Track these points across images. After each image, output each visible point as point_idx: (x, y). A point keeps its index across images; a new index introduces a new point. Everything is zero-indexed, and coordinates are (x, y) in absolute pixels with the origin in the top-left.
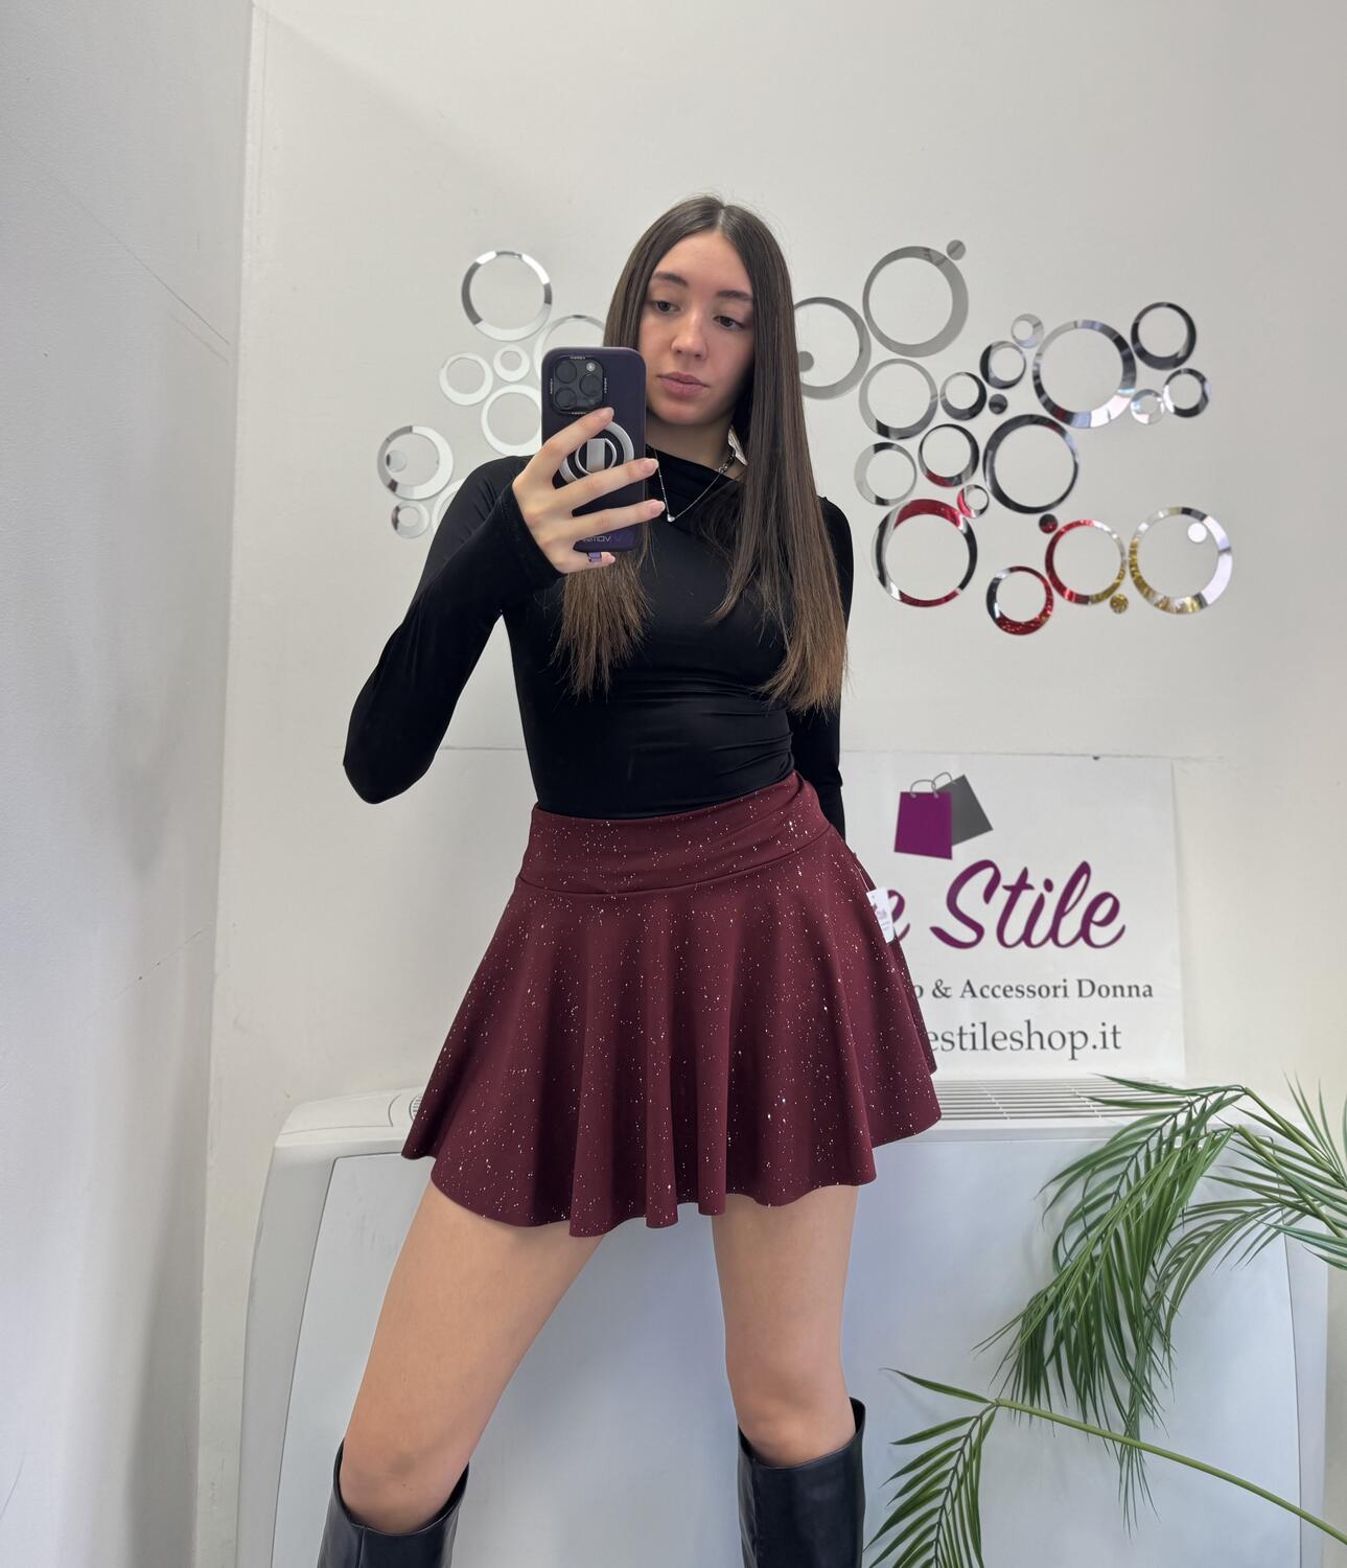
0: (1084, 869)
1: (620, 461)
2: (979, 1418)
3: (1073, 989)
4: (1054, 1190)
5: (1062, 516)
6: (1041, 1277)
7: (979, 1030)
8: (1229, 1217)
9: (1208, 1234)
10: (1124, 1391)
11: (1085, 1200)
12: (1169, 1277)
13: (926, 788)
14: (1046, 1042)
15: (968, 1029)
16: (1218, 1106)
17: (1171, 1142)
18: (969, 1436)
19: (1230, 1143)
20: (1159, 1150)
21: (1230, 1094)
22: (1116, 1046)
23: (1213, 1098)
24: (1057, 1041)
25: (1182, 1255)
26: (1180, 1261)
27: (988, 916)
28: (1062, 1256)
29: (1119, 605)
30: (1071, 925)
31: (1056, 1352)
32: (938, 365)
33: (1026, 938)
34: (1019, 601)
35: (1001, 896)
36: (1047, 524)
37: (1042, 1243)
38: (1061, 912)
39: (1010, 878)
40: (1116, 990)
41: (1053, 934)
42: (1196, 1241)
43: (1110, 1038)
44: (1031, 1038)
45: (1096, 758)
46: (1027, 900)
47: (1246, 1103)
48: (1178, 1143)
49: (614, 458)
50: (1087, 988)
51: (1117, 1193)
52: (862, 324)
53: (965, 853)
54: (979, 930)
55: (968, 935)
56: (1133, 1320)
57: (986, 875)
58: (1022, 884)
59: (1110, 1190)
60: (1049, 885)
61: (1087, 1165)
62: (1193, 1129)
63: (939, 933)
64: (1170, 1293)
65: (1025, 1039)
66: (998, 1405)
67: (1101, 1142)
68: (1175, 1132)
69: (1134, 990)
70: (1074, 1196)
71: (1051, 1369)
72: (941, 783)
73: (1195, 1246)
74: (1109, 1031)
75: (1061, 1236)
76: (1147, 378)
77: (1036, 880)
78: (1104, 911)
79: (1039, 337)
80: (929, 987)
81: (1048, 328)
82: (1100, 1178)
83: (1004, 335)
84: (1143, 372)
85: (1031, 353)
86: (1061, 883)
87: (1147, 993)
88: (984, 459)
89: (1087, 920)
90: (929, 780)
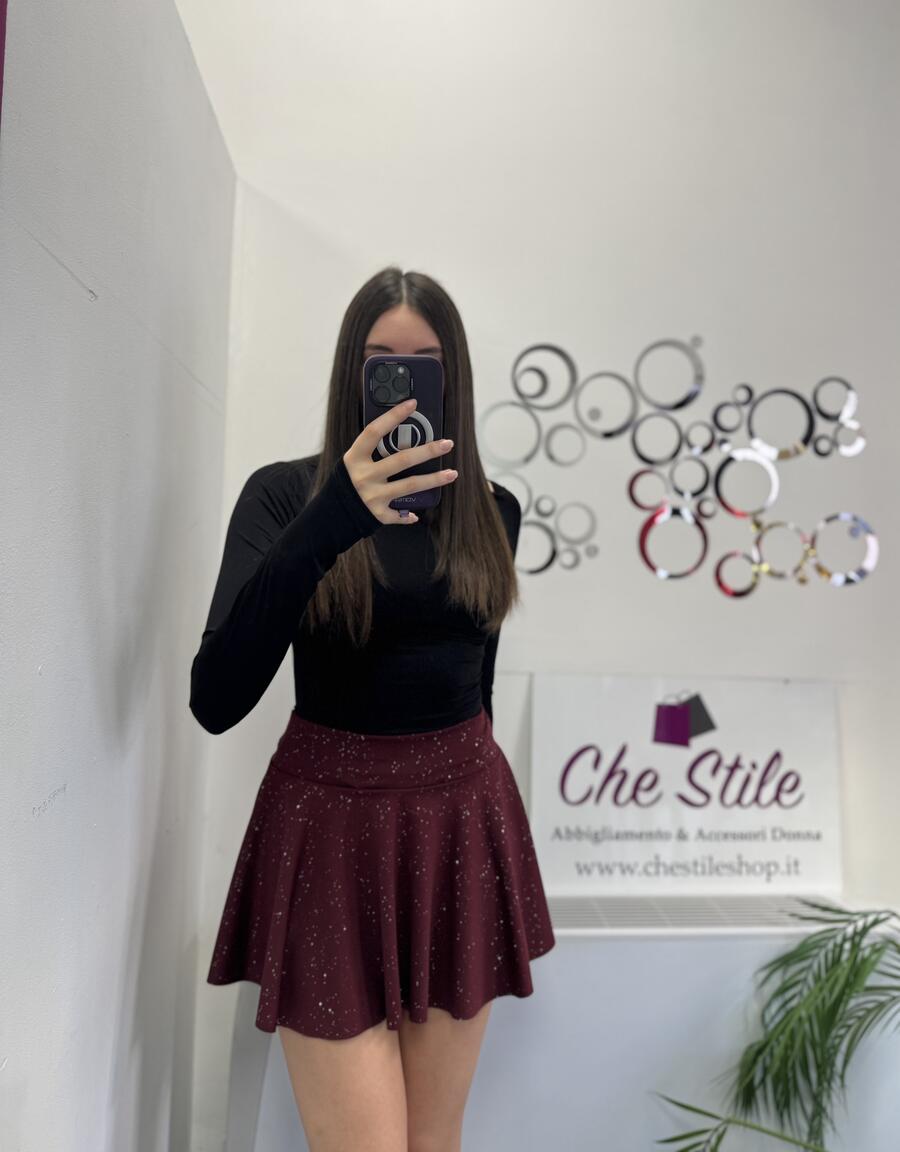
0: (777, 756)
1: (423, 442)
2: (716, 1130)
3: (769, 835)
4: (763, 975)
5: (765, 519)
6: (758, 1036)
7: (707, 863)
8: (883, 998)
9: (869, 1011)
10: (809, 1108)
11: (784, 983)
12: (842, 1037)
13: (672, 701)
14: (751, 870)
15: (700, 861)
16: (876, 922)
17: (841, 946)
18: (708, 1141)
19: (888, 952)
20: (834, 951)
21: (883, 916)
22: (797, 872)
23: (871, 919)
24: (758, 869)
25: (851, 1022)
26: (849, 1027)
27: (713, 786)
28: (768, 1018)
29: (803, 581)
30: (769, 792)
31: (763, 1081)
32: (684, 417)
33: (739, 801)
34: (735, 577)
35: (723, 773)
36: (758, 525)
37: (755, 1008)
38: (762, 783)
39: (728, 761)
40: (797, 836)
41: (757, 799)
42: (861, 1013)
43: (793, 868)
44: (740, 867)
45: (787, 681)
46: (739, 776)
47: (894, 921)
48: (847, 946)
49: (418, 440)
50: (778, 834)
51: (805, 980)
52: (634, 391)
53: (699, 744)
54: (707, 795)
55: (698, 798)
56: (818, 1067)
57: (711, 761)
58: (735, 767)
59: (802, 976)
60: (754, 766)
61: (785, 961)
62: (857, 939)
63: (683, 798)
64: (844, 1047)
65: (736, 866)
66: (728, 1121)
67: (792, 945)
68: (845, 940)
69: (808, 836)
70: (776, 981)
71: (759, 1093)
72: (684, 697)
73: (859, 1018)
74: (792, 861)
75: (768, 1005)
76: (823, 427)
77: (746, 762)
78: (790, 784)
79: (751, 399)
80: (674, 832)
81: (757, 393)
82: (794, 969)
83: (728, 398)
84: (820, 423)
85: (746, 410)
86: (762, 766)
87: (818, 837)
88: (714, 480)
89: (779, 789)
90: (675, 695)
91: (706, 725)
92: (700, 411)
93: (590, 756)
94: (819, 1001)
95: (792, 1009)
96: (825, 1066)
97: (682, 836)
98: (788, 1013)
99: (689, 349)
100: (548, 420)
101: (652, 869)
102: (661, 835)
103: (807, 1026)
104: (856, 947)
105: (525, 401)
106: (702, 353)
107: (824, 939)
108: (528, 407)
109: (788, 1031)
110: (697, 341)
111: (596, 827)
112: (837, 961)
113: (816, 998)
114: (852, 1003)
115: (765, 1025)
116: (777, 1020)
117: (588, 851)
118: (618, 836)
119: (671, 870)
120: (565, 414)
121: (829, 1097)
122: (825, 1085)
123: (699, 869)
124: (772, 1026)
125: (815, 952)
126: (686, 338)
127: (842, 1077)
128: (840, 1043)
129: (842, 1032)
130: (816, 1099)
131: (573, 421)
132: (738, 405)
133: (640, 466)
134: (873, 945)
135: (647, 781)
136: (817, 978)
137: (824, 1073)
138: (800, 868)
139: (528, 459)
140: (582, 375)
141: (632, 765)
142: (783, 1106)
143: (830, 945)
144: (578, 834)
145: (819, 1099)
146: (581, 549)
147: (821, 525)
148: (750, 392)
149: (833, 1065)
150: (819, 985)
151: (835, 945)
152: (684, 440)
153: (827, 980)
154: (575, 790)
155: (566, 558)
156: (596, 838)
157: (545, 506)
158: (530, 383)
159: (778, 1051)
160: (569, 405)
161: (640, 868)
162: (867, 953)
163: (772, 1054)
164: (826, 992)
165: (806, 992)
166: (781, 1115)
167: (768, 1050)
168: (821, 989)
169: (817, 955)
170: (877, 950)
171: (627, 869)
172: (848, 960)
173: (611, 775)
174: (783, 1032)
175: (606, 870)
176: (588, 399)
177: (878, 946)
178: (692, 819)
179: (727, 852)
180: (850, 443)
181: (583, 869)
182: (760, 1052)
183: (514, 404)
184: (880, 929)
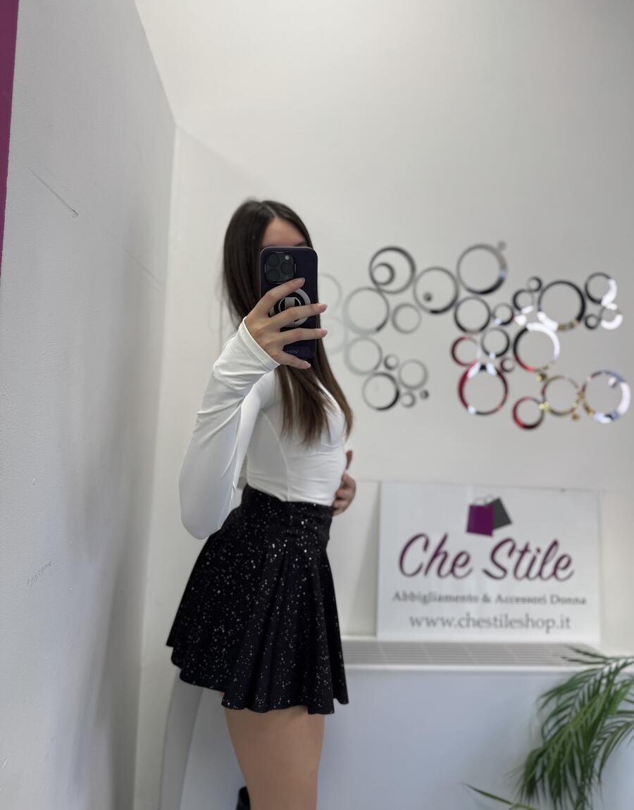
0: (555, 544)
3: (548, 599)
4: (543, 700)
5: (550, 374)
6: (539, 744)
7: (503, 618)
8: (629, 720)
9: (619, 728)
10: (575, 797)
11: (558, 707)
12: (599, 747)
13: (481, 503)
14: (535, 624)
15: (498, 617)
16: (625, 665)
17: (600, 681)
20: (594, 685)
21: (630, 661)
22: (568, 627)
23: (621, 662)
24: (540, 624)
25: (605, 736)
26: (605, 739)
27: (509, 564)
28: (546, 731)
29: (575, 417)
30: (549, 569)
31: (542, 776)
32: (491, 299)
33: (527, 575)
34: (527, 415)
35: (516, 555)
36: (543, 377)
37: (537, 724)
38: (544, 563)
39: (520, 547)
40: (568, 601)
41: (540, 574)
42: (613, 730)
43: (565, 624)
44: (527, 622)
45: (563, 490)
46: (528, 557)
48: (604, 681)
50: (555, 599)
51: (573, 705)
52: (457, 280)
53: (500, 534)
54: (505, 571)
55: (498, 573)
56: (582, 768)
57: (508, 546)
58: (526, 550)
59: (571, 702)
60: (538, 550)
61: (558, 691)
62: (611, 677)
63: (487, 573)
64: (601, 754)
65: (524, 621)
66: (518, 806)
67: (564, 680)
68: (602, 677)
69: (576, 601)
70: (552, 706)
71: (539, 785)
72: (489, 500)
73: (612, 733)
74: (565, 619)
75: (547, 722)
76: (591, 308)
77: (533, 548)
78: (564, 563)
79: (541, 288)
80: (481, 597)
81: (545, 283)
82: (565, 697)
83: (524, 286)
84: (589, 304)
85: (537, 295)
86: (544, 550)
87: (584, 602)
88: (513, 345)
89: (556, 567)
90: (483, 499)
91: (505, 520)
92: (504, 295)
93: (421, 541)
94: (583, 722)
95: (564, 726)
96: (587, 768)
97: (486, 599)
98: (560, 729)
99: (497, 251)
100: (394, 301)
101: (464, 623)
102: (471, 599)
103: (574, 739)
104: (610, 683)
105: (378, 287)
106: (505, 253)
107: (588, 676)
108: (380, 291)
109: (561, 742)
110: (502, 245)
111: (425, 592)
112: (596, 692)
113: (581, 719)
114: (608, 722)
115: (544, 737)
116: (553, 732)
117: (419, 610)
118: (440, 599)
119: (478, 623)
120: (407, 297)
121: (590, 789)
122: (587, 781)
123: (498, 623)
124: (549, 737)
125: (581, 685)
126: (494, 244)
127: (599, 776)
128: (598, 751)
129: (600, 743)
130: (580, 791)
131: (413, 302)
132: (531, 291)
133: (459, 334)
134: (623, 682)
135: (462, 560)
136: (582, 705)
137: (586, 772)
138: (570, 624)
139: (379, 328)
140: (419, 269)
141: (452, 549)
142: (556, 794)
143: (592, 681)
144: (412, 597)
145: (582, 790)
146: (417, 393)
147: (589, 379)
148: (539, 281)
149: (592, 767)
150: (584, 710)
151: (595, 681)
152: (491, 316)
153: (589, 707)
154: (410, 565)
155: (406, 399)
156: (425, 600)
157: (391, 362)
158: (382, 274)
159: (554, 756)
160: (409, 291)
161: (456, 622)
162: (619, 687)
163: (549, 758)
164: (588, 715)
165: (574, 714)
166: (555, 802)
167: (546, 755)
168: (585, 713)
169: (582, 687)
170: (626, 685)
171: (446, 623)
172: (605, 691)
173: (436, 555)
174: (557, 742)
175: (431, 622)
176: (423, 286)
177: (627, 682)
178: (492, 588)
179: (517, 611)
180: (611, 319)
181: (415, 622)
182: (540, 755)
183: (370, 289)
184: (628, 670)
